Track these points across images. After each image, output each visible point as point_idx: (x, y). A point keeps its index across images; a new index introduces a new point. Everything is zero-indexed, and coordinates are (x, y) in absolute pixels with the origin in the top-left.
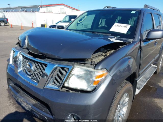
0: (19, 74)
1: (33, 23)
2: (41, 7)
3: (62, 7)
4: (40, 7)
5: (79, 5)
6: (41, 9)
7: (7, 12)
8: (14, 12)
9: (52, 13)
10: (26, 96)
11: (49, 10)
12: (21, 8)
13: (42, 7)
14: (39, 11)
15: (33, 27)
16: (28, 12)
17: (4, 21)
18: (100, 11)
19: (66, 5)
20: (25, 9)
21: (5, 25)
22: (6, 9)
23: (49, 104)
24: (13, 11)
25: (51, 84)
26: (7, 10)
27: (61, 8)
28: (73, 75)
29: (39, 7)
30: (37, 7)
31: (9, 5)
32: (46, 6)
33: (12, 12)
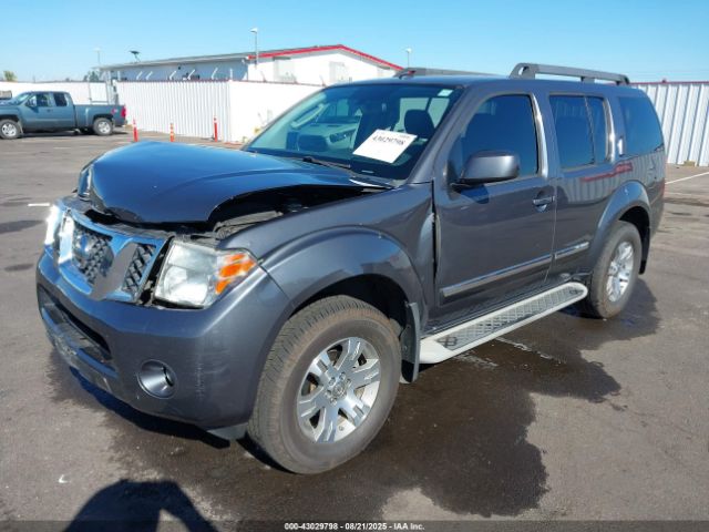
0: (61, 270)
1: (216, 125)
2: (253, 58)
3: (338, 57)
4: (248, 62)
5: (409, 50)
6: (251, 67)
7: (125, 80)
8: (151, 80)
9: (296, 83)
10: (73, 332)
11: (282, 73)
12: (181, 65)
13: (255, 62)
14: (245, 78)
15: (215, 139)
16: (203, 81)
17: (109, 117)
18: (355, 89)
19: (355, 52)
20: (194, 70)
21: (113, 133)
22: (123, 68)
23: (106, 337)
24: (147, 78)
25: (119, 289)
26: (126, 73)
27: (332, 64)
28: (170, 266)
29: (246, 60)
30: (239, 60)
31: (135, 53)
32: (275, 55)
33: (143, 80)
